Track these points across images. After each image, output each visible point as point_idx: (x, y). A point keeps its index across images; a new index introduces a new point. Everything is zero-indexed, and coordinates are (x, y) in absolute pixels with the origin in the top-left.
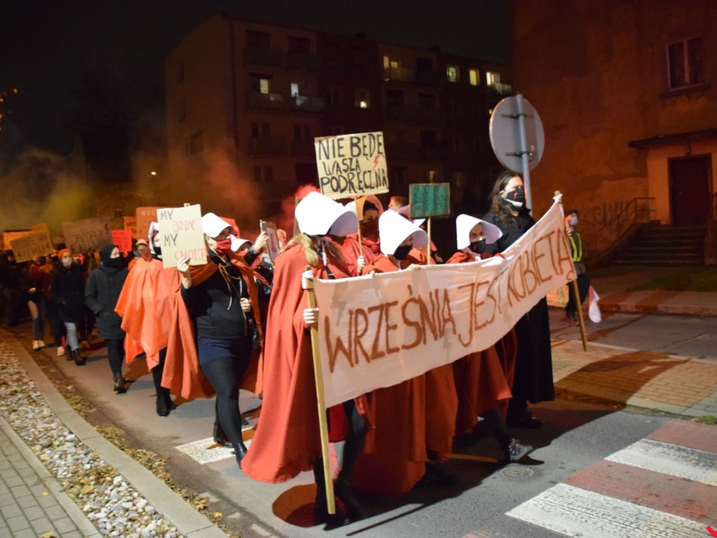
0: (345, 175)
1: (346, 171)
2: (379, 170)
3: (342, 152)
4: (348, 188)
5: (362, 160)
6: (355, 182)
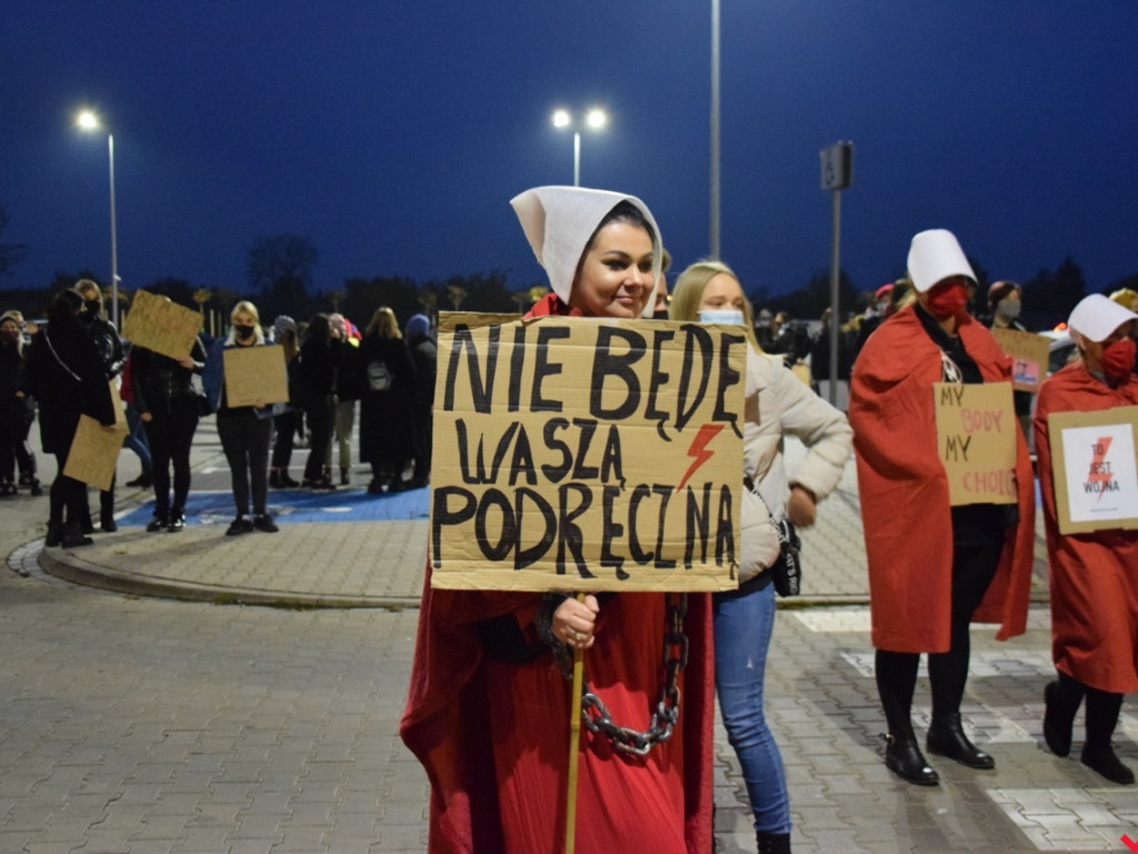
0: (548, 490)
1: (554, 474)
2: (708, 487)
3: (551, 388)
4: (553, 551)
5: (636, 433)
6: (591, 527)
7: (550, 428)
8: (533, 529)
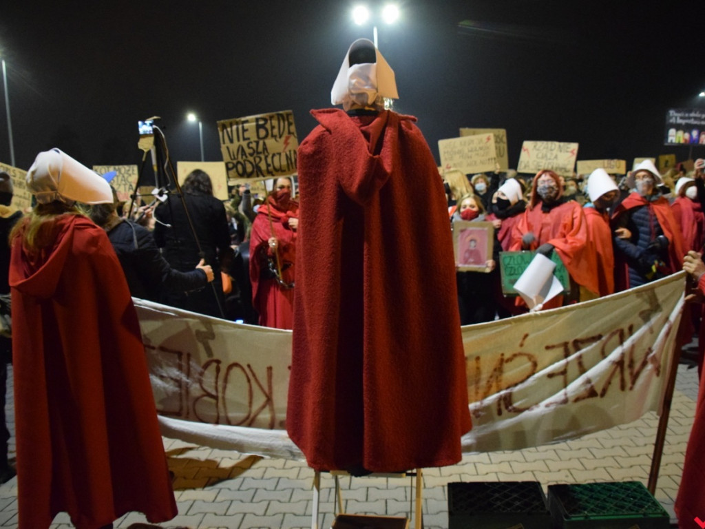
0: (251, 159)
1: (251, 155)
2: (290, 151)
3: (246, 135)
4: (255, 173)
5: (270, 142)
6: (263, 166)
7: (248, 144)
8: (249, 168)
